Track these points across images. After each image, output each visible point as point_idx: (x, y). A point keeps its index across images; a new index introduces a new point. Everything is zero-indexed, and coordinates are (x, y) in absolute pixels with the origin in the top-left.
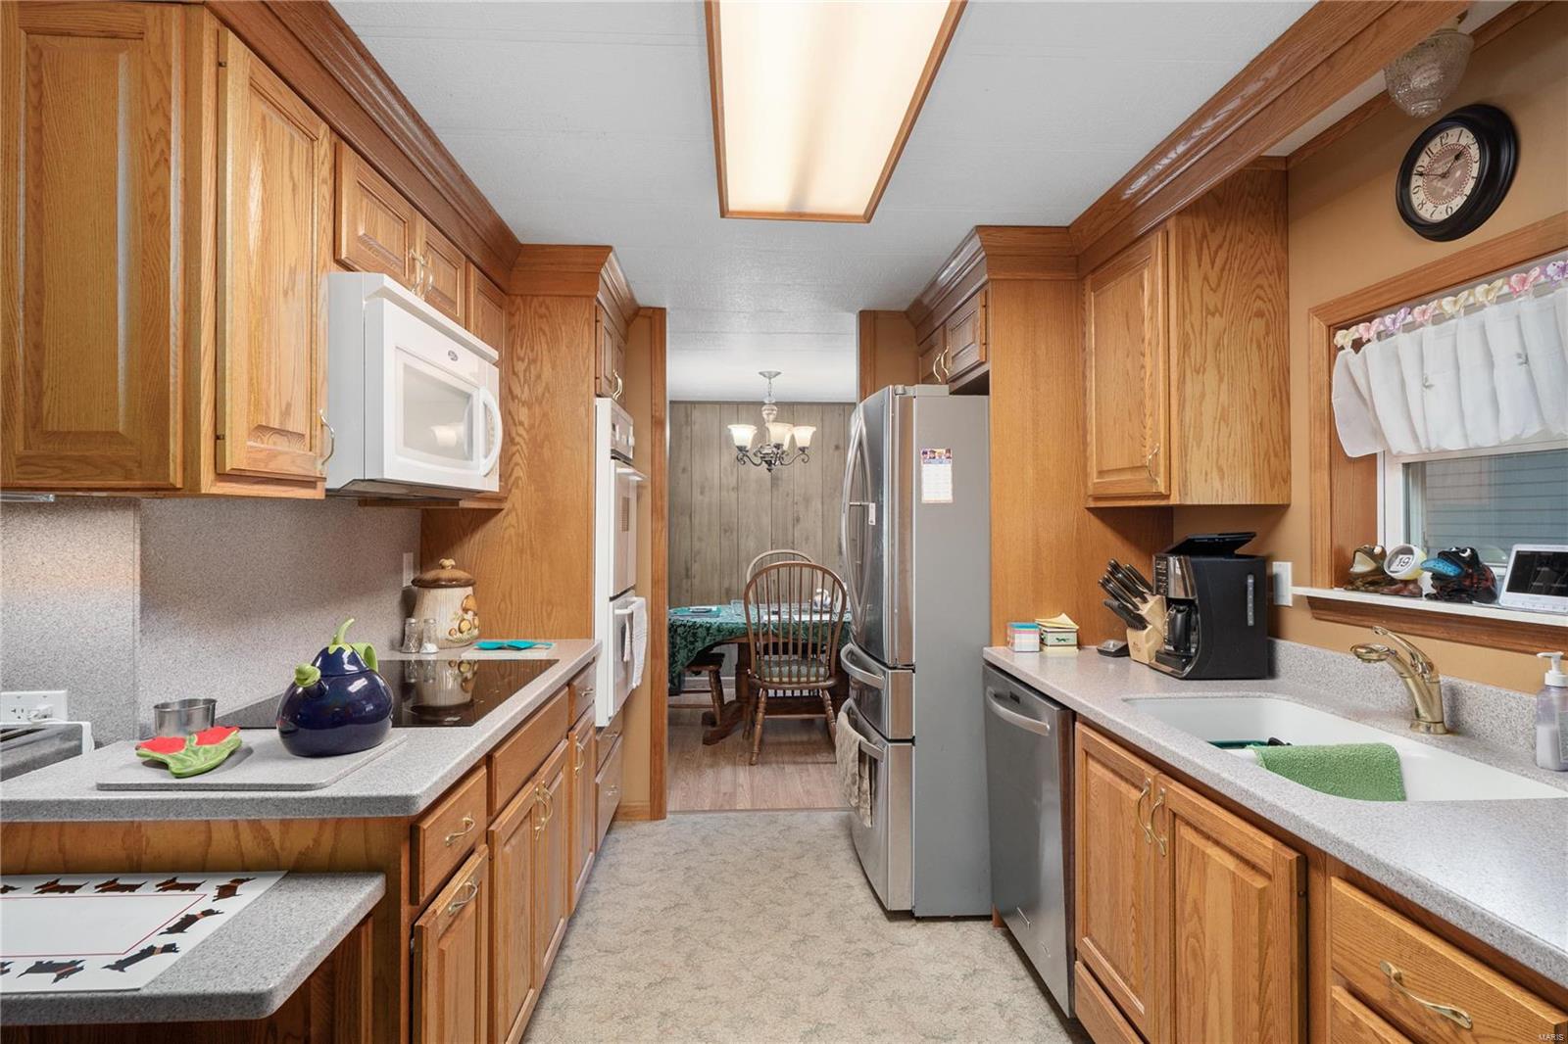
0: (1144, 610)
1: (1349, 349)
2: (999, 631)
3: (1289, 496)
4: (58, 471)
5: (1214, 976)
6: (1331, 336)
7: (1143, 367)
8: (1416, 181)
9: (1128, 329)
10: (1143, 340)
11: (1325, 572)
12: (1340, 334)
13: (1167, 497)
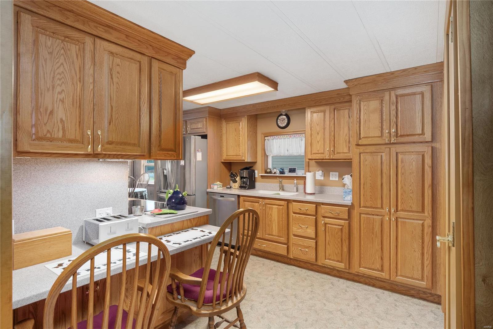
0: (237, 179)
1: (267, 140)
2: (209, 186)
3: (257, 160)
4: (164, 156)
5: (274, 222)
6: (265, 138)
7: (240, 139)
8: (278, 120)
9: (236, 131)
10: (240, 134)
11: (264, 172)
12: (266, 137)
13: (245, 160)
